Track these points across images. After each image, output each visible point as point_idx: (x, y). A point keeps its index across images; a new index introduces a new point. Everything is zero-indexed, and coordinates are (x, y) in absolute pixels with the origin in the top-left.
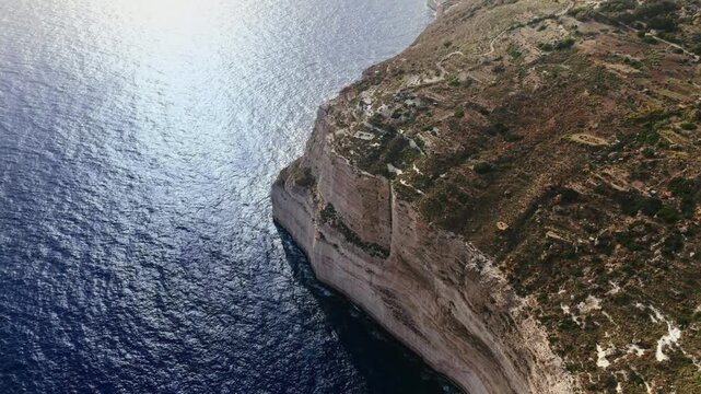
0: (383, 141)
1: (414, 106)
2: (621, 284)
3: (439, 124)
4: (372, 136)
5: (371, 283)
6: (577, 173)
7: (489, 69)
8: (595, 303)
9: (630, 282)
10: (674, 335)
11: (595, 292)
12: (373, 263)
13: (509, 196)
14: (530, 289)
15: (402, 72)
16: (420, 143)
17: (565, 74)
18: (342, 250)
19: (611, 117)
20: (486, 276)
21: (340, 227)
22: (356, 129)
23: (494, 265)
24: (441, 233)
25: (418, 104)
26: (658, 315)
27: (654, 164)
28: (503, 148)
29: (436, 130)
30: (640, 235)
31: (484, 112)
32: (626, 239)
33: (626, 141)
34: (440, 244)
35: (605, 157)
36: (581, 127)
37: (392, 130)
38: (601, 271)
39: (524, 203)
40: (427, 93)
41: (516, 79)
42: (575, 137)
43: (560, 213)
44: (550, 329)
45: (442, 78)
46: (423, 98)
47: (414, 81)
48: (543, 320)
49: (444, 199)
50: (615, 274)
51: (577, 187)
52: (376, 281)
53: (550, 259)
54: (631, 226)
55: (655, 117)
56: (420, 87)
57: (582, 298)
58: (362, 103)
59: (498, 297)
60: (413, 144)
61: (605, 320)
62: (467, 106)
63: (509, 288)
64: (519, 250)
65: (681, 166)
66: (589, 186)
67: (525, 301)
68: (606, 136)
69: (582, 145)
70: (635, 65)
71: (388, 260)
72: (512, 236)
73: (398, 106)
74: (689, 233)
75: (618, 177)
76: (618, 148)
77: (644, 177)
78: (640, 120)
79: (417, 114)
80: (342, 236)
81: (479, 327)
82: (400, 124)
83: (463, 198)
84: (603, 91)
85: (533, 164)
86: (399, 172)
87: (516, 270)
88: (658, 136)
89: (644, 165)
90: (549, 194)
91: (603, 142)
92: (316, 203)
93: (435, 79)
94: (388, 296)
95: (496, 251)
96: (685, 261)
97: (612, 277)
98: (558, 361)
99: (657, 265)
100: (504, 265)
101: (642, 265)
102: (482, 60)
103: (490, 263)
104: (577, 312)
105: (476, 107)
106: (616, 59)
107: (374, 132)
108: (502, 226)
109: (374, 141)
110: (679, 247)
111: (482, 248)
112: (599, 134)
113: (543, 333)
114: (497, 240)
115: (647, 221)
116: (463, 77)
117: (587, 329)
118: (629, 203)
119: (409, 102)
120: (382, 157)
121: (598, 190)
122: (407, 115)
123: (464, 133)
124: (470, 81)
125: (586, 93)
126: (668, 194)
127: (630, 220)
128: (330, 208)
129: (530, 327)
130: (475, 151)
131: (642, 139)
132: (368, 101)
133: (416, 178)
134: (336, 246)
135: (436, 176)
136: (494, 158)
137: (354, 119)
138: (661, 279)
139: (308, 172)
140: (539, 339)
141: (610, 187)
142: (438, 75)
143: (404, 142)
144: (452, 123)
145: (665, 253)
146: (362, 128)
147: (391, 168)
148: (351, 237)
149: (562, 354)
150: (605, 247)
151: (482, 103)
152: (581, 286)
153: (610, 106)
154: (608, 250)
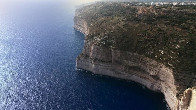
1: (107, 37)
3: (113, 38)
7: (116, 30)
8: (152, 52)
9: (154, 49)
10: (163, 51)
11: (151, 51)
12: (109, 64)
14: (142, 54)
17: (130, 28)
18: (101, 65)
19: (140, 32)
20: (135, 55)
21: (100, 61)
22: (99, 42)
24: (124, 52)
26: (160, 50)
27: (149, 35)
31: (120, 35)
32: (151, 44)
33: (144, 34)
35: (143, 36)
36: (137, 34)
38: (150, 49)
39: (135, 44)
41: (122, 30)
42: (137, 35)
43: (141, 44)
45: (108, 33)
48: (147, 56)
49: (122, 47)
50: (152, 48)
51: (141, 40)
52: (110, 68)
53: (143, 50)
55: (146, 31)
56: (105, 34)
57: (150, 52)
60: (111, 42)
61: (154, 53)
63: (139, 55)
64: (138, 50)
65: (153, 35)
67: (142, 55)
69: (139, 36)
70: (138, 25)
71: (112, 63)
72: (136, 49)
73: (104, 37)
74: (158, 42)
75: (146, 38)
77: (149, 37)
78: (144, 31)
79: (109, 38)
80: (101, 62)
81: (135, 64)
82: (107, 40)
83: (125, 47)
84: (137, 29)
85: (133, 40)
86: (111, 46)
87: (139, 53)
88: (148, 32)
90: (138, 42)
91: (141, 35)
92: (91, 59)
95: (134, 51)
96: (159, 44)
98: (151, 59)
100: (137, 53)
101: (155, 46)
102: (114, 29)
103: (134, 53)
104: (150, 54)
105: (118, 35)
106: (135, 25)
109: (104, 43)
111: (132, 52)
113: (147, 58)
115: (152, 42)
116: (112, 32)
117: (152, 55)
118: (149, 41)
120: (107, 45)
121: (144, 40)
123: (119, 39)
124: (114, 32)
126: (153, 38)
127: (150, 42)
128: (96, 58)
129: (145, 58)
130: (122, 40)
131: (146, 33)
132: (97, 38)
133: (115, 46)
135: (119, 45)
136: (126, 40)
143: (109, 42)
144: (116, 38)
145: (156, 44)
147: (109, 46)
149: (151, 58)
153: (139, 30)
154: (150, 46)
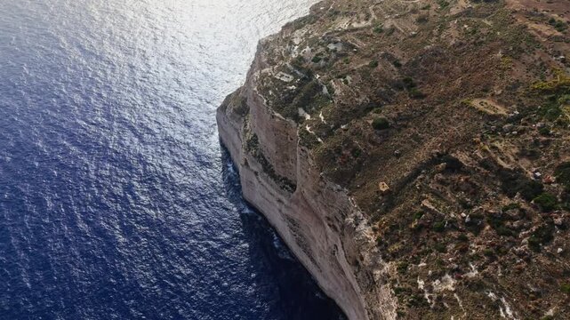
0: (300, 85)
1: (335, 51)
2: (480, 269)
3: (352, 72)
4: (291, 78)
5: (280, 211)
6: (467, 142)
7: (414, 17)
8: (450, 283)
9: (489, 269)
11: (452, 272)
12: (282, 194)
13: (398, 156)
14: (395, 256)
15: (336, 13)
16: (331, 90)
17: (484, 31)
18: (260, 179)
19: (517, 84)
20: (359, 233)
21: (260, 158)
22: (279, 70)
23: (369, 224)
24: (329, 184)
25: (339, 49)
26: (508, 310)
27: (547, 143)
28: (405, 104)
29: (348, 78)
30: (512, 219)
31: (398, 65)
32: (497, 221)
33: (525, 114)
34: (328, 194)
35: (500, 128)
36: (485, 91)
37: (310, 74)
38: (464, 251)
39: (409, 165)
40: (350, 38)
41: (435, 32)
42: (476, 103)
43: (441, 182)
44: (400, 302)
45: (369, 23)
46: (345, 43)
47: (343, 24)
48: (398, 291)
49: (339, 151)
50: (477, 257)
51: (463, 157)
52: (284, 210)
53: (419, 229)
54: (506, 208)
55: (562, 89)
56: (346, 31)
58: (291, 43)
59: (366, 256)
60: (325, 90)
61: (454, 303)
62: (383, 56)
63: (376, 250)
64: (393, 214)
66: (476, 158)
67: (387, 266)
68: (506, 105)
69: (480, 112)
70: (559, 26)
71: (294, 194)
72: (390, 198)
73: (321, 49)
74: (562, 227)
75: (506, 152)
76: (516, 120)
77: (533, 156)
78: (546, 92)
79: (336, 60)
80: (261, 166)
81: (352, 276)
82: (318, 69)
83: (356, 152)
84: (516, 53)
85: (429, 125)
86: (308, 117)
87: (386, 234)
88: (559, 112)
89: (536, 143)
90: (435, 160)
91: (502, 111)
92: (246, 131)
93: (363, 24)
94: (294, 224)
95: (374, 210)
96: (551, 256)
97: (472, 259)
99: (521, 255)
100: (377, 226)
101: (506, 253)
102: (411, 7)
103: (365, 221)
104: (430, 289)
105: (391, 58)
106: (542, 19)
107: (294, 74)
108: (384, 187)
109: (291, 83)
110: (548, 239)
111: (362, 206)
112: (500, 102)
113: (394, 304)
114: (377, 200)
115: (523, 206)
116: (387, 25)
117: (435, 309)
118: (510, 182)
119: (332, 47)
120: (296, 101)
121: (483, 164)
122: (326, 60)
123: (373, 84)
124: (393, 29)
125: (499, 55)
126: (553, 179)
127: (506, 201)
128: (255, 139)
129: (385, 292)
130: (379, 105)
131: (542, 113)
132: (296, 41)
133: (320, 126)
134: (256, 173)
135: (337, 126)
136: (394, 115)
137: (282, 58)
138: (521, 271)
139: (244, 101)
140: (390, 308)
141: (495, 162)
142: (367, 20)
143: (318, 88)
144: (365, 73)
145: (531, 243)
146: (284, 69)
147: (301, 111)
148: (267, 169)
150: (475, 226)
151: (398, 54)
152: (441, 263)
153: (519, 72)
154: (477, 230)
